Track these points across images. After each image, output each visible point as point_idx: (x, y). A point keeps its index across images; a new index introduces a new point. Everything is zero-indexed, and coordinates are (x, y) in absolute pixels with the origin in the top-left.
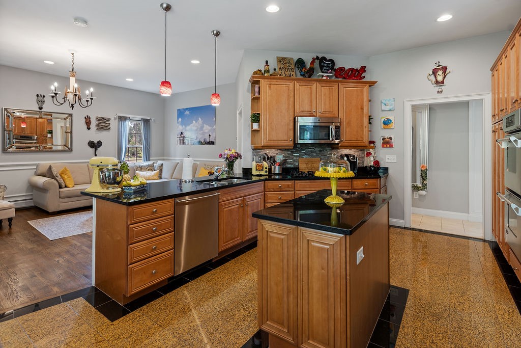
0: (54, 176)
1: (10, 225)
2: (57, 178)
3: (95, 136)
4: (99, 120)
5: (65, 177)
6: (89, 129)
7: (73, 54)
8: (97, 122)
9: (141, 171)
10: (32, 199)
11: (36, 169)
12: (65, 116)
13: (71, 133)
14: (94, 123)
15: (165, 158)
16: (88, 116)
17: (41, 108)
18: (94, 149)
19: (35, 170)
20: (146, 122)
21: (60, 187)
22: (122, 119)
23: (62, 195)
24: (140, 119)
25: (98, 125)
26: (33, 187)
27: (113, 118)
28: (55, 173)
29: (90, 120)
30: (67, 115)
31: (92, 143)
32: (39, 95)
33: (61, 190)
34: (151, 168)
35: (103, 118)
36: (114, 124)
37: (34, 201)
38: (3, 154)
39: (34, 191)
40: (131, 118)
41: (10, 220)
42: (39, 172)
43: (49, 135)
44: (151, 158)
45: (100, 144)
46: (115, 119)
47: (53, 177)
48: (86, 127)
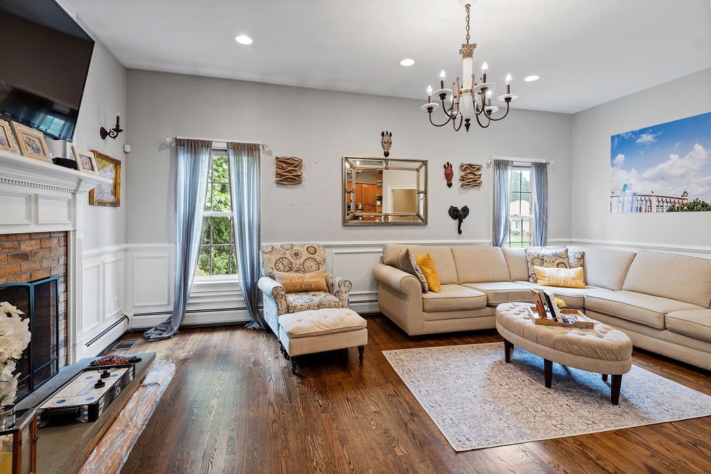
0: (413, 270)
1: (361, 358)
2: (418, 274)
3: (459, 197)
4: (464, 170)
5: (428, 271)
6: (450, 185)
7: (468, 6)
8: (462, 173)
9: (542, 265)
10: (376, 301)
11: (383, 252)
12: (417, 165)
13: (425, 193)
14: (457, 174)
15: (572, 240)
16: (448, 163)
17: (387, 154)
18: (457, 221)
19: (382, 255)
20: (541, 168)
21: (424, 291)
22: (500, 165)
23: (427, 307)
24: (529, 164)
25: (462, 179)
26: (379, 282)
27: (485, 165)
28: (414, 263)
29: (452, 170)
30: (420, 164)
31: (455, 210)
32: (385, 133)
33: (425, 296)
34: (561, 261)
35: (470, 165)
36: (487, 175)
37: (380, 307)
38: (344, 228)
39: (380, 287)
40: (515, 164)
41: (361, 349)
42: (388, 259)
43: (379, 203)
44: (548, 240)
45: (466, 210)
46: (488, 166)
47: (411, 270)
48: (445, 182)
